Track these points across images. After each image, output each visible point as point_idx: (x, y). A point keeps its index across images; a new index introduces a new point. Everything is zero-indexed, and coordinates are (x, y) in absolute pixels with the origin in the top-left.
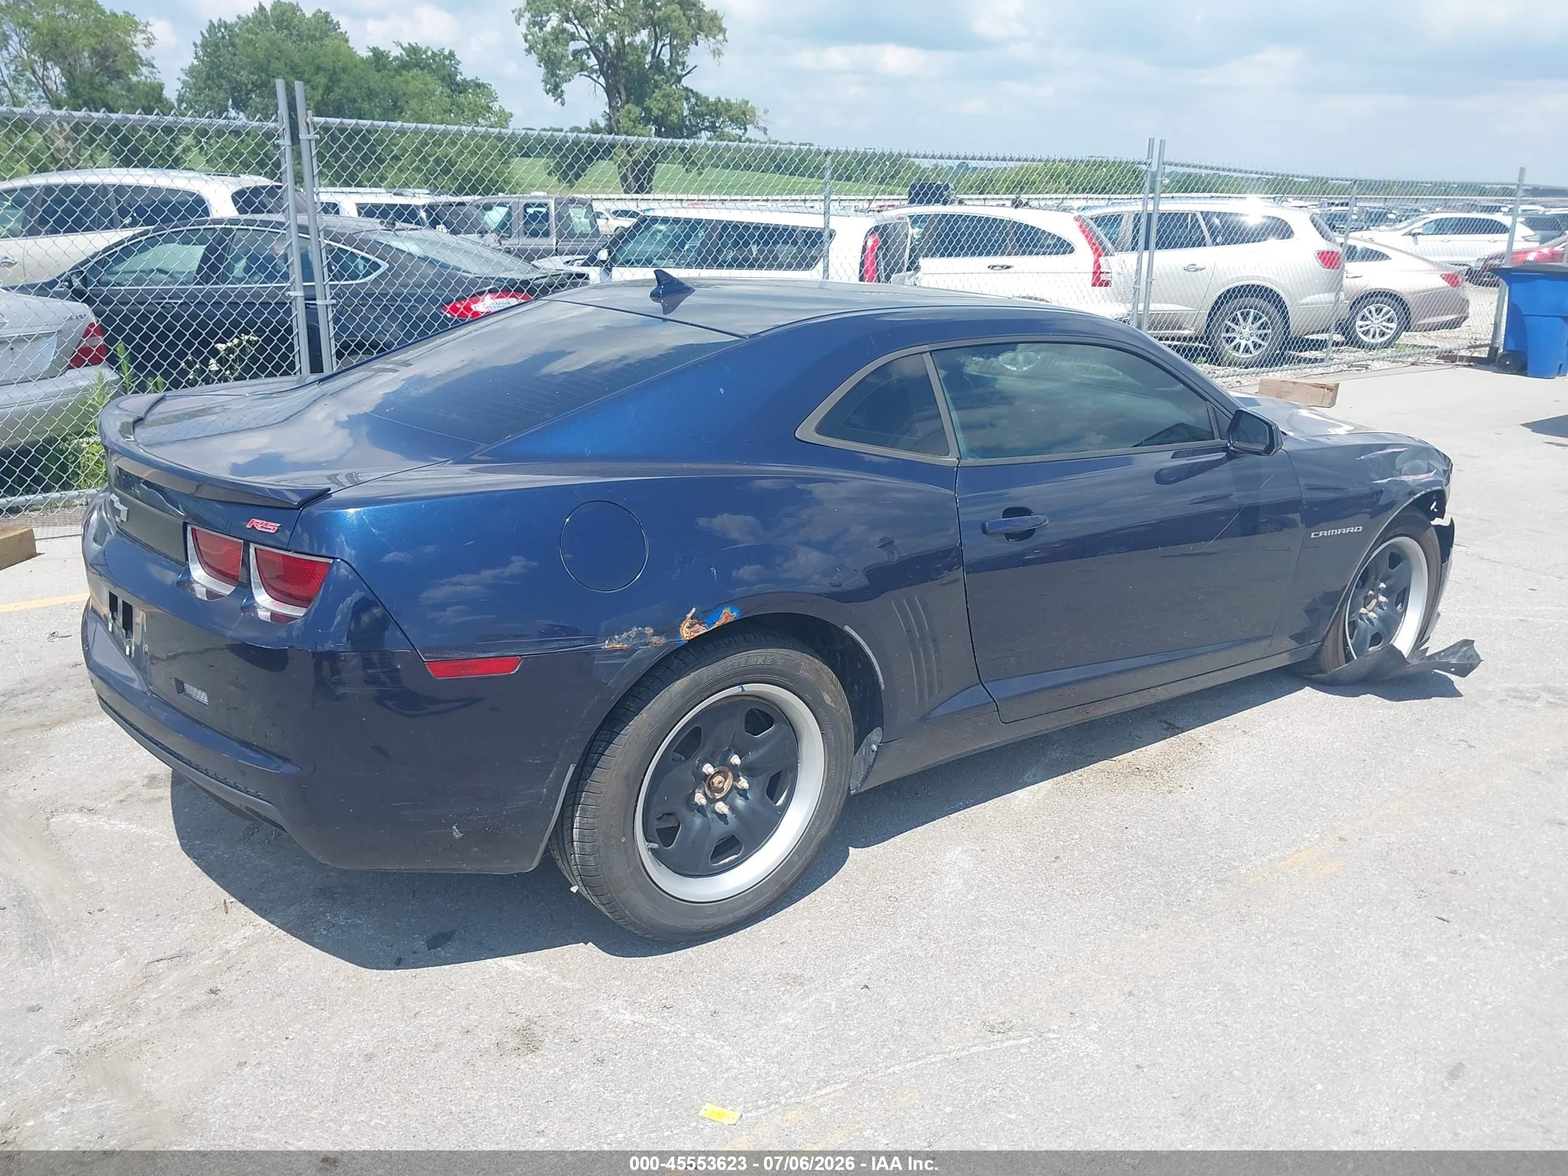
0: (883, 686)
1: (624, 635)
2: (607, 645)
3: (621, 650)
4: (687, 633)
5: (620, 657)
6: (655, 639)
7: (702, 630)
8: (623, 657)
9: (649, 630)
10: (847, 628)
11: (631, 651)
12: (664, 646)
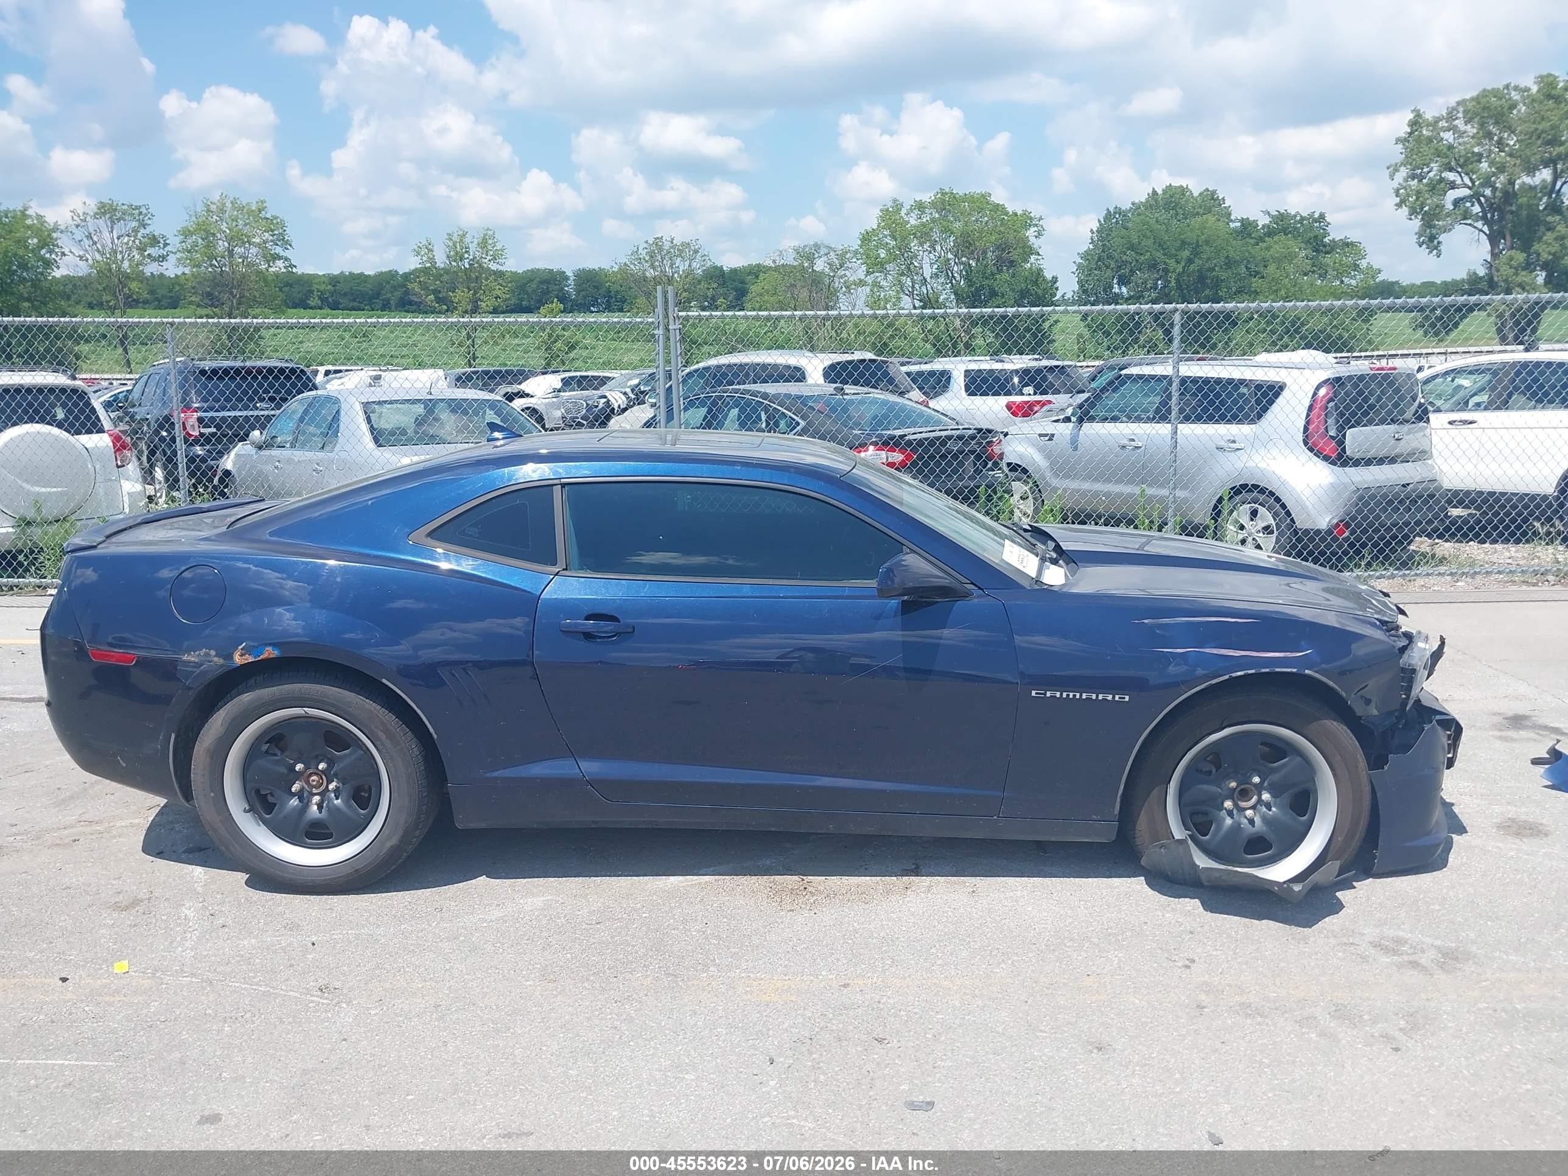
0: (435, 736)
1: (197, 653)
2: (185, 658)
3: (194, 662)
4: (238, 659)
5: (193, 667)
6: (216, 659)
7: (251, 659)
8: (195, 667)
9: (213, 653)
10: (384, 681)
11: (198, 665)
12: (222, 666)
